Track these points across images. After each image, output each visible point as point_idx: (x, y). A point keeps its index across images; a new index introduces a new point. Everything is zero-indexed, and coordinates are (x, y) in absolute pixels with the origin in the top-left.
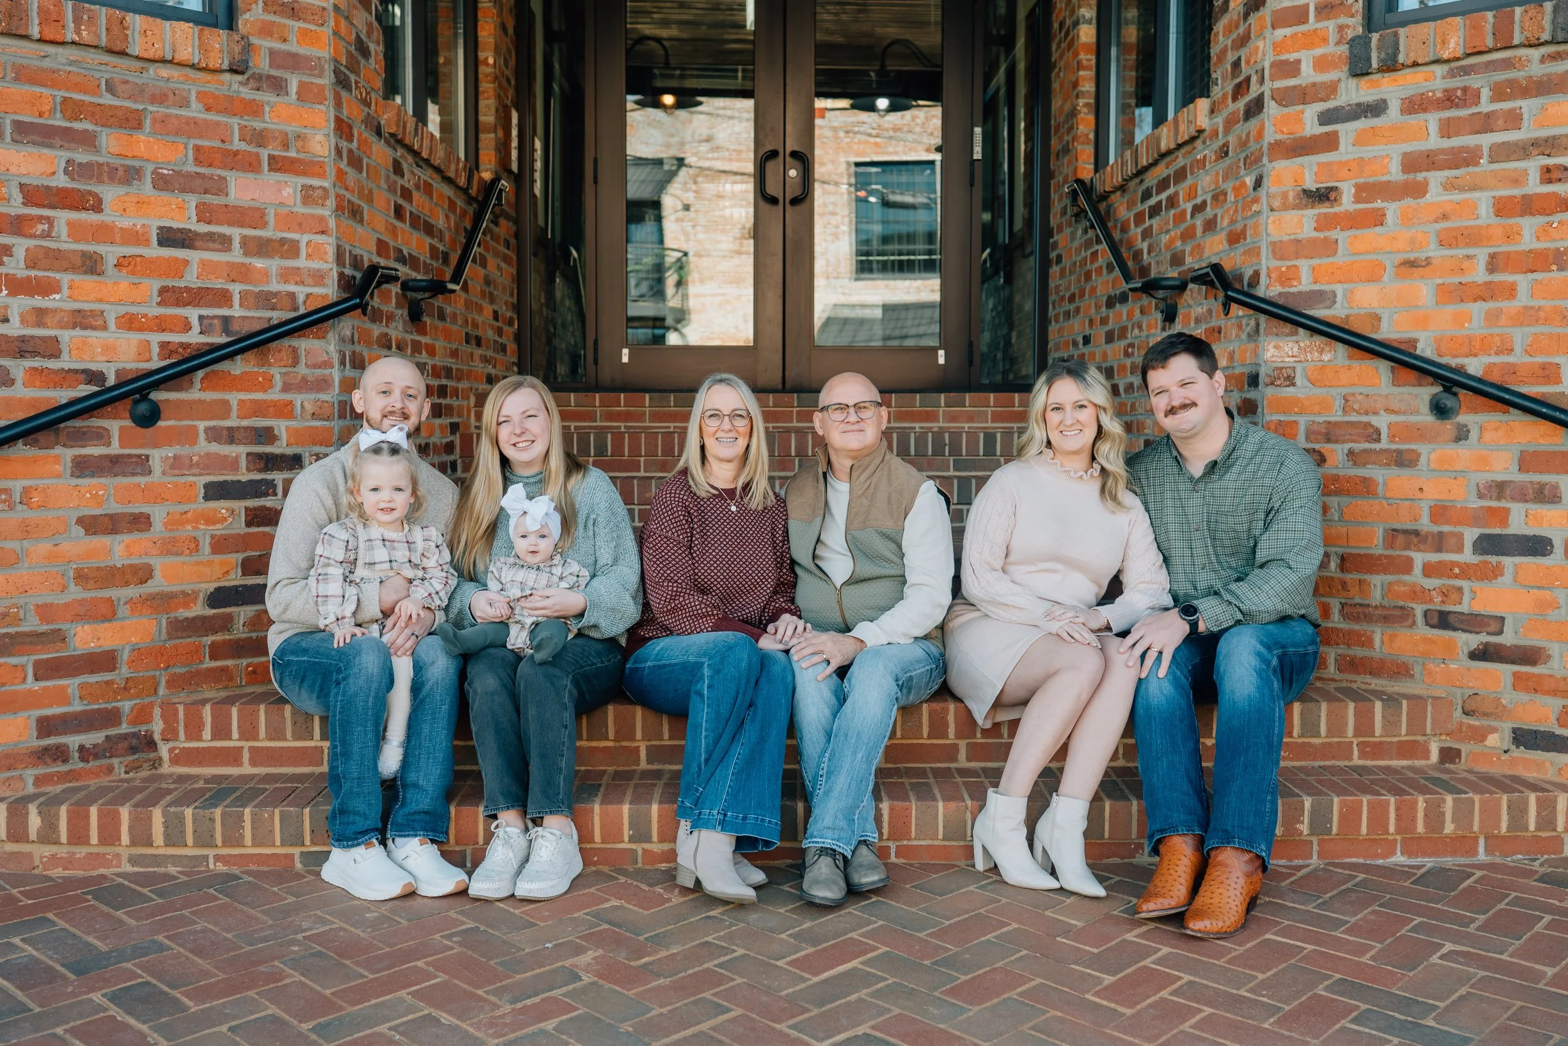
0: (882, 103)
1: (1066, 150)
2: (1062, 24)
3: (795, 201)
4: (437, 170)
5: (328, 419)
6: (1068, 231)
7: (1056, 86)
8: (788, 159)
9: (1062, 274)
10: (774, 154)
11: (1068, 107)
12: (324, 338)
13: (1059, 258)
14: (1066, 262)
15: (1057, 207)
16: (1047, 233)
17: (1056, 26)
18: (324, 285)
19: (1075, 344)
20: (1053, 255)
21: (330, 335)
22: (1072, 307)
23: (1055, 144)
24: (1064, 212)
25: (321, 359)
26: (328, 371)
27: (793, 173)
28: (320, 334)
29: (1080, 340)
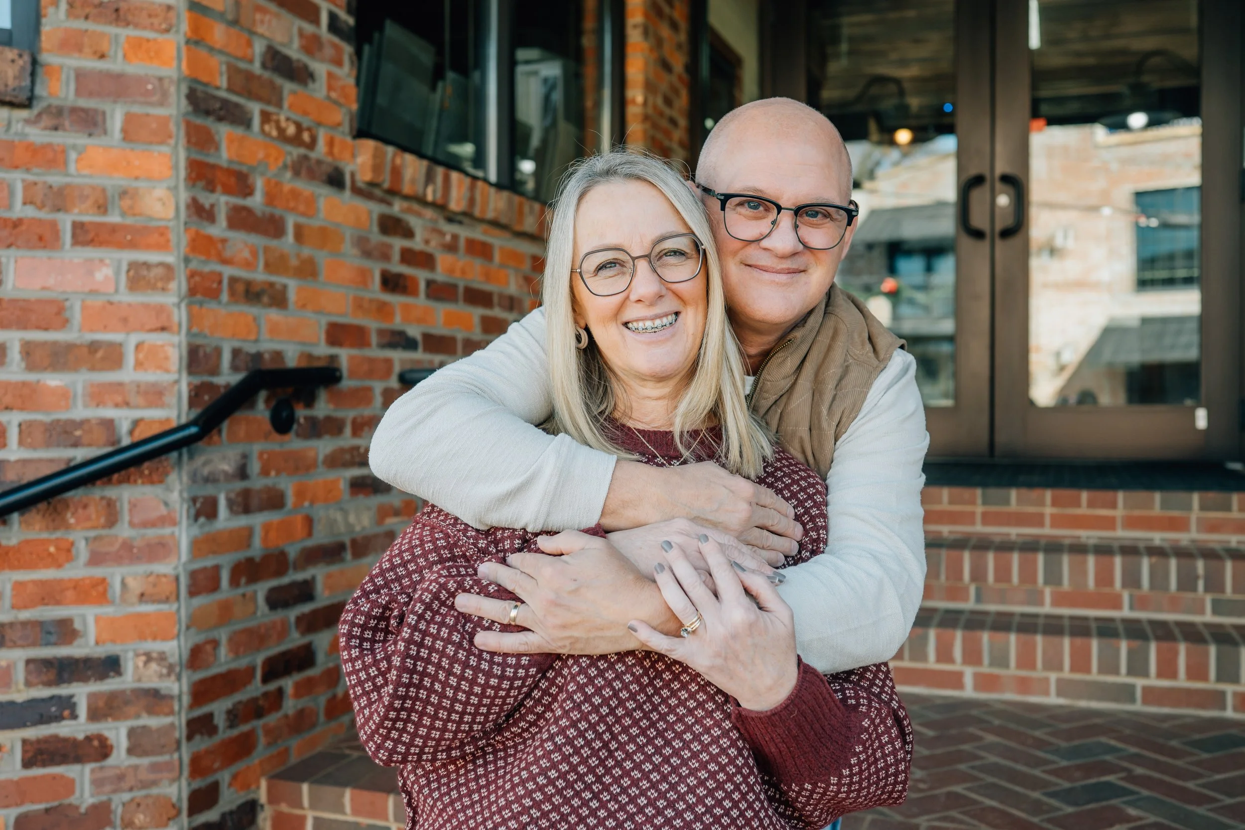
0: (1137, 119)
3: (1007, 233)
4: (495, 224)
5: (167, 600)
8: (998, 185)
10: (978, 180)
12: (161, 482)
18: (162, 406)
21: (173, 477)
25: (154, 515)
26: (167, 531)
27: (1003, 200)
28: (155, 477)
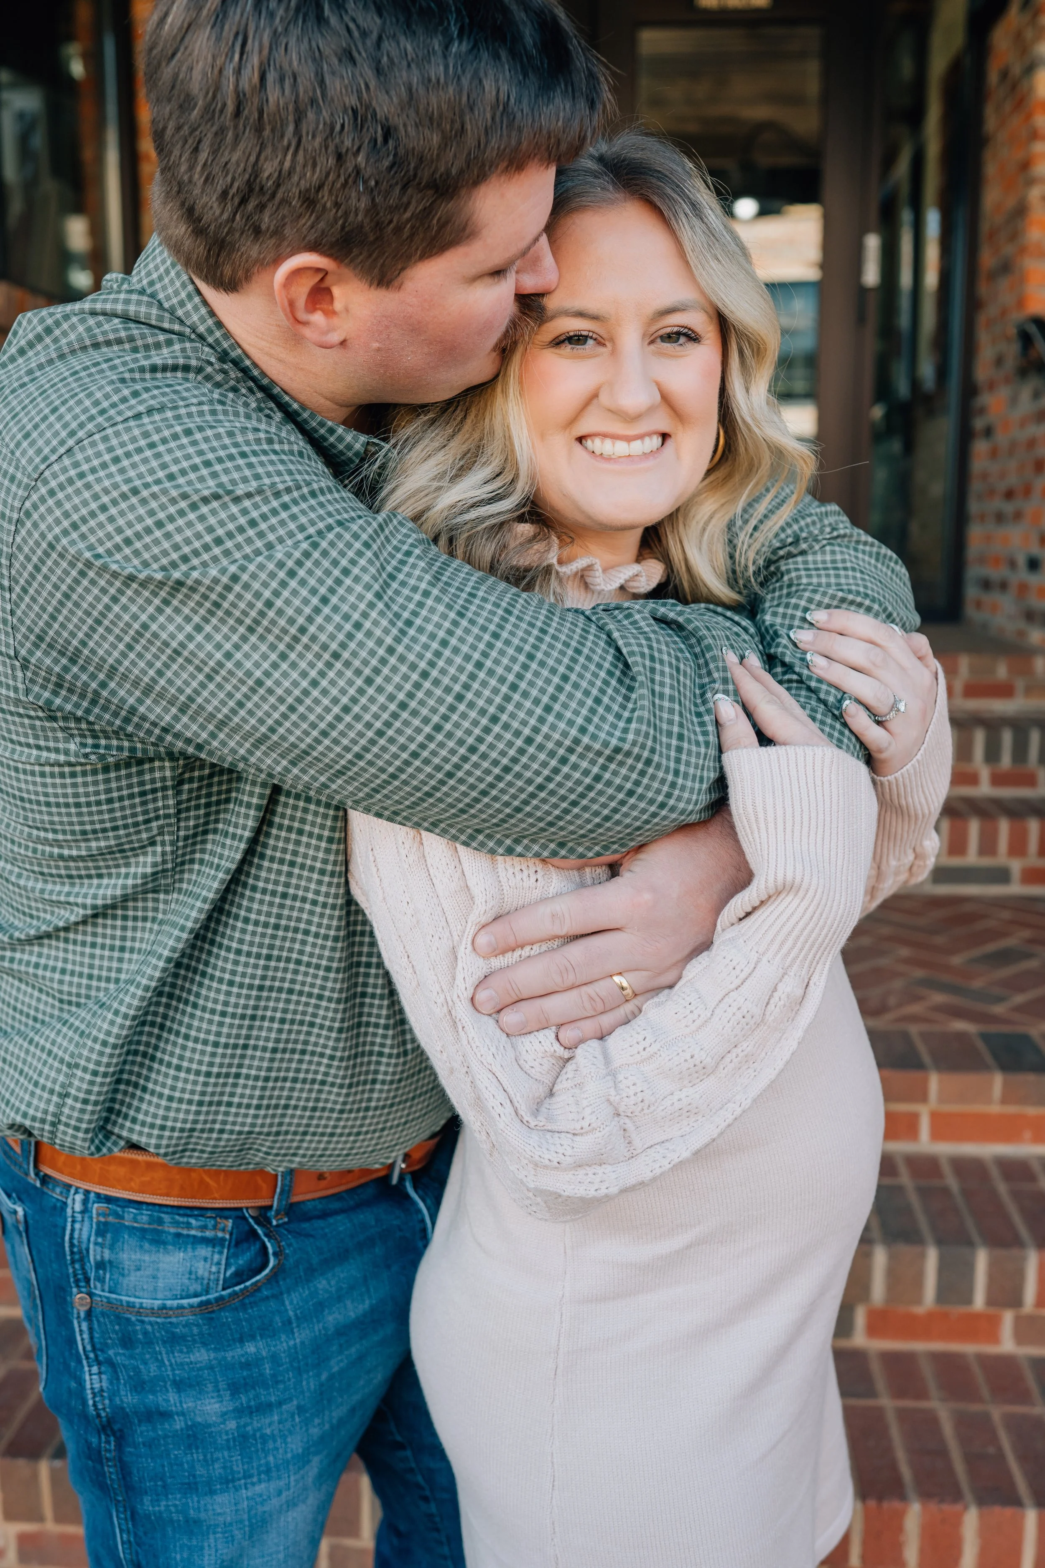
0: (747, 206)
1: (1006, 268)
2: (1004, 75)
6: (1003, 393)
7: (991, 169)
9: (994, 453)
11: (1011, 203)
13: (988, 432)
14: (1001, 438)
15: (986, 353)
16: (970, 390)
17: (993, 77)
19: (1012, 564)
20: (979, 424)
22: (1009, 508)
23: (987, 259)
24: (999, 361)
29: (1021, 561)
